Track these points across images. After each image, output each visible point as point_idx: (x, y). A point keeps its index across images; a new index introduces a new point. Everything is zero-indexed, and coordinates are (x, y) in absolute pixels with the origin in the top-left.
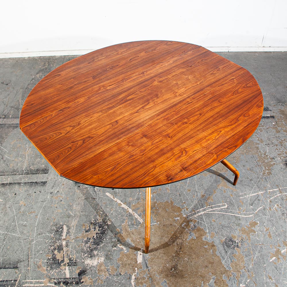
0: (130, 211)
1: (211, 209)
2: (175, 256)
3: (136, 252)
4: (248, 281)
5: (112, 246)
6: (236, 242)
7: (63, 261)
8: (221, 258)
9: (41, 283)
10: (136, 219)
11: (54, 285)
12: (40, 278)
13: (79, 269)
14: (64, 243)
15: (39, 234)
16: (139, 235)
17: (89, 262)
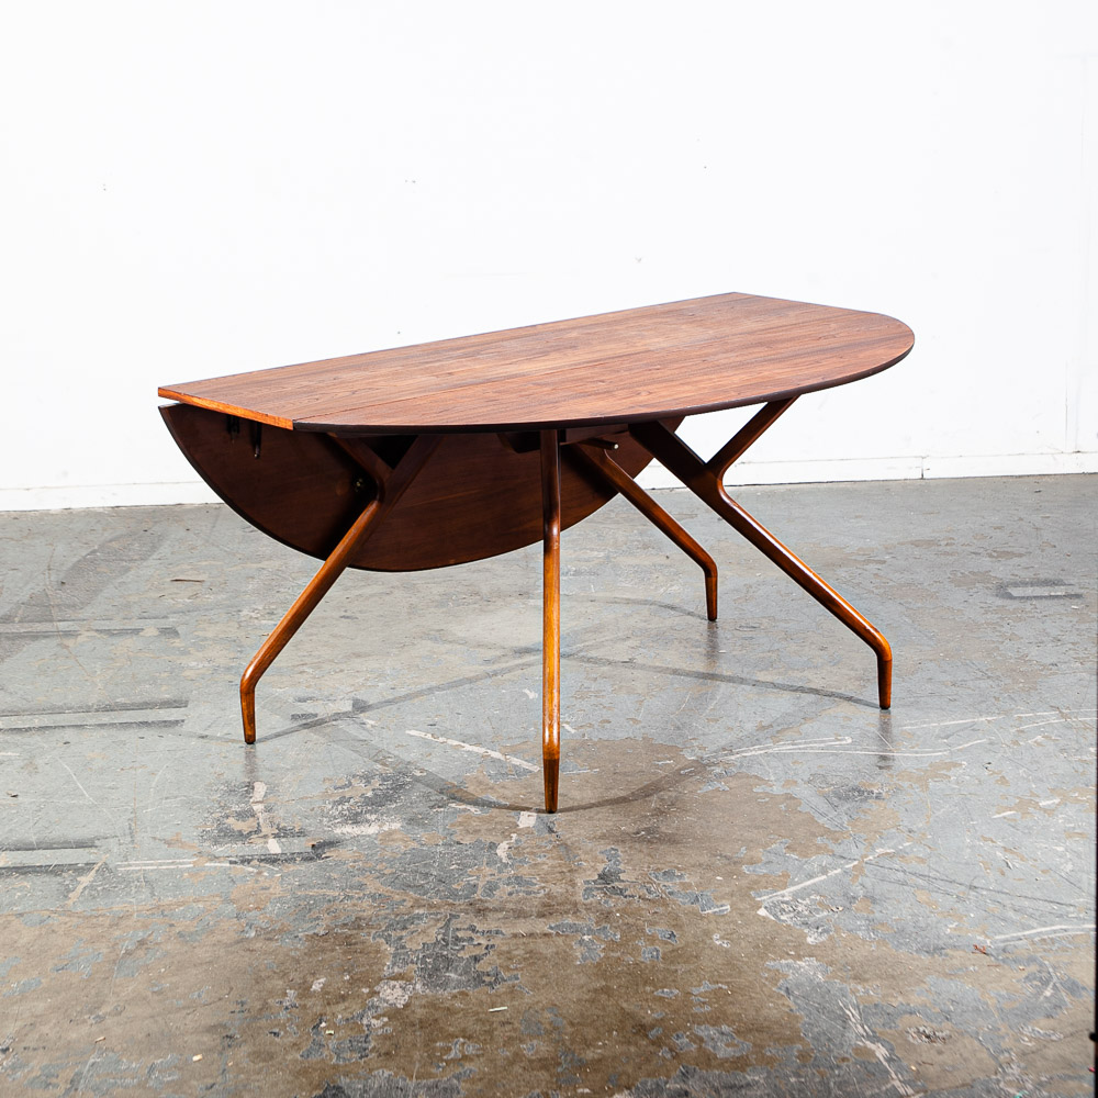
0: (496, 755)
1: (791, 747)
2: (652, 815)
3: (513, 813)
4: (908, 844)
5: (432, 807)
6: (876, 791)
7: (258, 831)
8: (816, 815)
9: (181, 864)
10: (515, 766)
11: (228, 865)
12: (179, 858)
13: (314, 840)
14: (258, 808)
15: (166, 798)
16: (525, 788)
17: (349, 830)
